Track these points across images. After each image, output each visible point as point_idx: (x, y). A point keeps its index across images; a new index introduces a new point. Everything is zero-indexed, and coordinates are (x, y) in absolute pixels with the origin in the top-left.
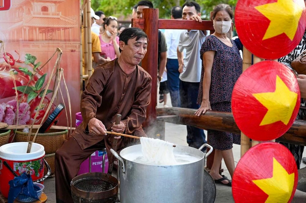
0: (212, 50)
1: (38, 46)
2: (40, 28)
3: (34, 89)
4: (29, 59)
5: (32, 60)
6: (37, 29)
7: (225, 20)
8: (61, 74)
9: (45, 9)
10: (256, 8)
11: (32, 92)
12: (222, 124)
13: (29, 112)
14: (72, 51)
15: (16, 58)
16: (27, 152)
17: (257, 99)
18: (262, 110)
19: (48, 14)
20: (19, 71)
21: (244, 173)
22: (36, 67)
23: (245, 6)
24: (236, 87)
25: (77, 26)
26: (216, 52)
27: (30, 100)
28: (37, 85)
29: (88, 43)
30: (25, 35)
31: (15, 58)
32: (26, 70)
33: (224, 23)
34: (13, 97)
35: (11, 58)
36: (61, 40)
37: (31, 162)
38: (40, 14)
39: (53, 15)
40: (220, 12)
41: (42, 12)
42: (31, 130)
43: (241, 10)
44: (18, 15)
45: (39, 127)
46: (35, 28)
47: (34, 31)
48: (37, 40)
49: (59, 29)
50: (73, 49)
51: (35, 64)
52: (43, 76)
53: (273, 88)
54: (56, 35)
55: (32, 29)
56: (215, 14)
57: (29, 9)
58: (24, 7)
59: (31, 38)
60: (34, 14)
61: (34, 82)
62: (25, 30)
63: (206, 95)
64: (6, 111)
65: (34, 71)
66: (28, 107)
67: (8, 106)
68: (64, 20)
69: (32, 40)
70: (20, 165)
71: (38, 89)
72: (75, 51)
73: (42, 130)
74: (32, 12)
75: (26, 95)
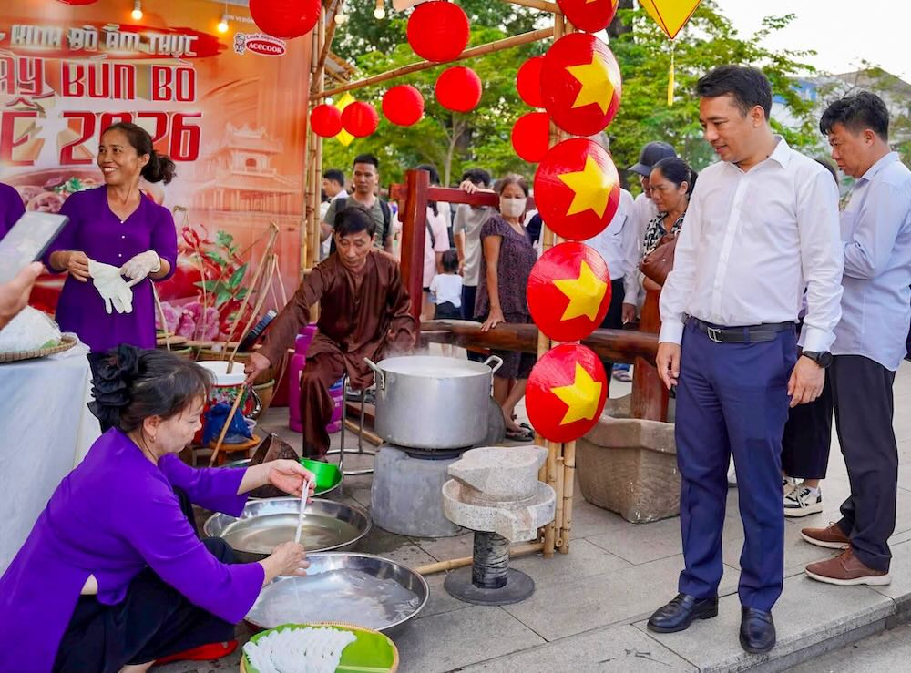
0: (497, 235)
1: (237, 219)
2: (242, 192)
3: (228, 286)
4: (221, 239)
5: (226, 240)
6: (238, 193)
7: (517, 197)
8: (275, 263)
9: (251, 163)
10: (559, 176)
11: (225, 291)
12: (517, 341)
13: (217, 323)
14: (290, 230)
15: (202, 236)
16: (228, 373)
17: (558, 286)
18: (564, 301)
19: (255, 171)
20: (206, 258)
21: (540, 380)
22: (233, 252)
23: (546, 174)
24: (533, 272)
25: (298, 191)
26: (503, 237)
27: (219, 303)
28: (232, 280)
29: (315, 219)
30: (218, 202)
31: (200, 237)
32: (217, 256)
33: (514, 201)
34: (195, 297)
35: (195, 235)
36: (273, 213)
37: (235, 388)
38: (244, 170)
39: (263, 172)
40: (510, 186)
41: (246, 168)
42: (225, 349)
43: (543, 179)
44: (208, 170)
45: (236, 345)
46: (234, 191)
47: (233, 195)
48: (236, 210)
49: (271, 194)
50: (292, 226)
51: (231, 247)
52: (243, 266)
53: (577, 274)
54: (266, 203)
55: (229, 192)
56: (503, 187)
57: (227, 162)
58: (220, 159)
59: (227, 205)
60: (234, 169)
61: (227, 276)
62: (218, 193)
63: (495, 302)
64: (182, 320)
65: (231, 259)
66: (216, 314)
67: (185, 312)
68: (280, 181)
69: (229, 210)
70: (219, 392)
71: (234, 287)
72: (293, 230)
73: (241, 349)
74: (231, 167)
75: (214, 296)
